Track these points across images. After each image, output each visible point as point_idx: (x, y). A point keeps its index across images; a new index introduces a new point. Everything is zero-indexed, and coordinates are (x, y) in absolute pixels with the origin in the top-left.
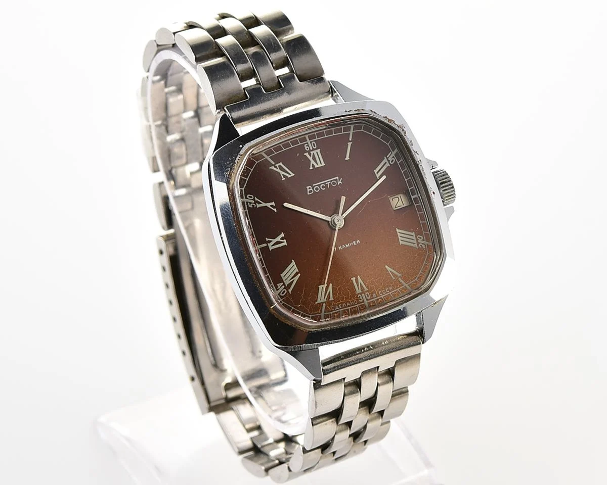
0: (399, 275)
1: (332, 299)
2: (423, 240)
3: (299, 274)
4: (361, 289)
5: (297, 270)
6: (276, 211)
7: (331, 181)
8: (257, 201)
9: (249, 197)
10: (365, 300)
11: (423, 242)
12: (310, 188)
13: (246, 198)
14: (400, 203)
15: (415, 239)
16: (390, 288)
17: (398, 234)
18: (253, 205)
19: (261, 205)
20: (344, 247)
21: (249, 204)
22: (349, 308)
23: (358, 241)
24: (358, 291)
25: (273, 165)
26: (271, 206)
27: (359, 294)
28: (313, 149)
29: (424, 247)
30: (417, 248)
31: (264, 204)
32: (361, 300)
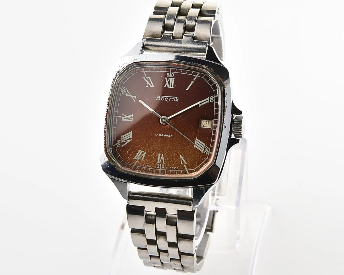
0: (185, 163)
1: (142, 160)
2: (208, 150)
3: (131, 140)
4: (161, 161)
5: (131, 137)
6: (135, 102)
7: (172, 98)
8: (127, 92)
9: (124, 88)
10: (160, 168)
11: (208, 151)
12: (159, 97)
13: (123, 89)
14: (206, 125)
15: (204, 147)
16: (177, 168)
17: (196, 141)
18: (124, 93)
19: (128, 95)
20: (162, 135)
21: (122, 92)
22: (150, 168)
23: (172, 136)
24: (159, 162)
25: (145, 77)
26: (133, 98)
27: (158, 163)
28: (171, 77)
29: (207, 154)
30: (203, 153)
31: (130, 95)
32: (158, 167)
